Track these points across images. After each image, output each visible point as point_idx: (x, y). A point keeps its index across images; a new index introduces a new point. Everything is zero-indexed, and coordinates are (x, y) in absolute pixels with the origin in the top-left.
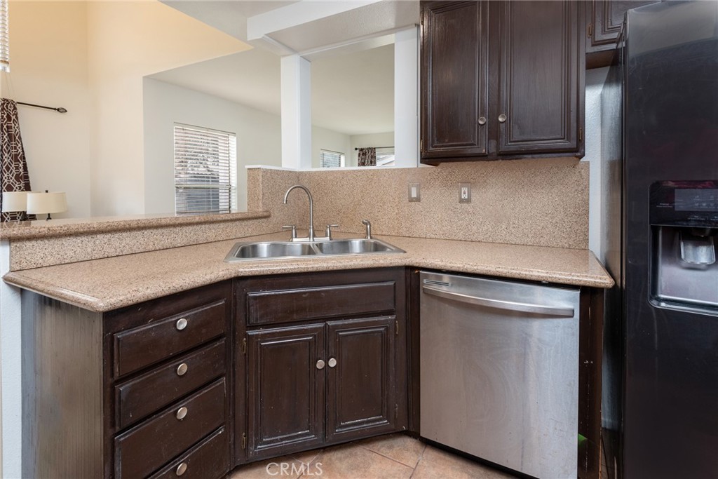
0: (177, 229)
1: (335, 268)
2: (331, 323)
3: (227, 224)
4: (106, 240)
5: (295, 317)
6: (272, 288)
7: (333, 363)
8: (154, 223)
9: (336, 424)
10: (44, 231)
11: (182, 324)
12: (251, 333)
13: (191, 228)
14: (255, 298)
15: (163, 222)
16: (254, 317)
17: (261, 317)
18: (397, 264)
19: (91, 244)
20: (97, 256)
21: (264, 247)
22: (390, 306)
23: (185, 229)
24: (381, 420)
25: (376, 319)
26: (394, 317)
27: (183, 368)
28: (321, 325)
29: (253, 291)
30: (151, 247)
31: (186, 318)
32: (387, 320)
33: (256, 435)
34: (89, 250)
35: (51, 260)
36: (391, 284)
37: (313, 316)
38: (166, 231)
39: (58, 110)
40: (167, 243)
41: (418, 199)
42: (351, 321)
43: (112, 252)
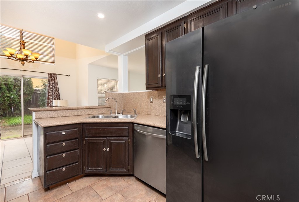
0: (79, 110)
1: (109, 122)
2: (108, 138)
3: (95, 109)
4: (58, 112)
5: (98, 135)
6: (92, 127)
7: (108, 150)
8: (71, 108)
9: (109, 168)
10: (42, 109)
11: (64, 133)
12: (86, 138)
13: (83, 110)
14: (87, 129)
15: (74, 108)
16: (87, 134)
17: (89, 134)
18: (128, 122)
19: (54, 113)
20: (56, 116)
21: (101, 116)
22: (127, 135)
23: (81, 110)
24: (124, 169)
25: (122, 138)
26: (128, 138)
27: (64, 144)
28: (105, 138)
29: (87, 127)
30: (71, 115)
31: (65, 132)
32: (125, 139)
33: (87, 167)
34: (54, 115)
35: (44, 117)
36: (127, 128)
37: (103, 135)
38: (75, 111)
39: (67, 75)
40: (75, 114)
41: (152, 102)
42: (114, 138)
43: (60, 116)
